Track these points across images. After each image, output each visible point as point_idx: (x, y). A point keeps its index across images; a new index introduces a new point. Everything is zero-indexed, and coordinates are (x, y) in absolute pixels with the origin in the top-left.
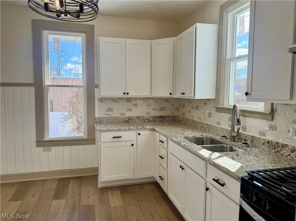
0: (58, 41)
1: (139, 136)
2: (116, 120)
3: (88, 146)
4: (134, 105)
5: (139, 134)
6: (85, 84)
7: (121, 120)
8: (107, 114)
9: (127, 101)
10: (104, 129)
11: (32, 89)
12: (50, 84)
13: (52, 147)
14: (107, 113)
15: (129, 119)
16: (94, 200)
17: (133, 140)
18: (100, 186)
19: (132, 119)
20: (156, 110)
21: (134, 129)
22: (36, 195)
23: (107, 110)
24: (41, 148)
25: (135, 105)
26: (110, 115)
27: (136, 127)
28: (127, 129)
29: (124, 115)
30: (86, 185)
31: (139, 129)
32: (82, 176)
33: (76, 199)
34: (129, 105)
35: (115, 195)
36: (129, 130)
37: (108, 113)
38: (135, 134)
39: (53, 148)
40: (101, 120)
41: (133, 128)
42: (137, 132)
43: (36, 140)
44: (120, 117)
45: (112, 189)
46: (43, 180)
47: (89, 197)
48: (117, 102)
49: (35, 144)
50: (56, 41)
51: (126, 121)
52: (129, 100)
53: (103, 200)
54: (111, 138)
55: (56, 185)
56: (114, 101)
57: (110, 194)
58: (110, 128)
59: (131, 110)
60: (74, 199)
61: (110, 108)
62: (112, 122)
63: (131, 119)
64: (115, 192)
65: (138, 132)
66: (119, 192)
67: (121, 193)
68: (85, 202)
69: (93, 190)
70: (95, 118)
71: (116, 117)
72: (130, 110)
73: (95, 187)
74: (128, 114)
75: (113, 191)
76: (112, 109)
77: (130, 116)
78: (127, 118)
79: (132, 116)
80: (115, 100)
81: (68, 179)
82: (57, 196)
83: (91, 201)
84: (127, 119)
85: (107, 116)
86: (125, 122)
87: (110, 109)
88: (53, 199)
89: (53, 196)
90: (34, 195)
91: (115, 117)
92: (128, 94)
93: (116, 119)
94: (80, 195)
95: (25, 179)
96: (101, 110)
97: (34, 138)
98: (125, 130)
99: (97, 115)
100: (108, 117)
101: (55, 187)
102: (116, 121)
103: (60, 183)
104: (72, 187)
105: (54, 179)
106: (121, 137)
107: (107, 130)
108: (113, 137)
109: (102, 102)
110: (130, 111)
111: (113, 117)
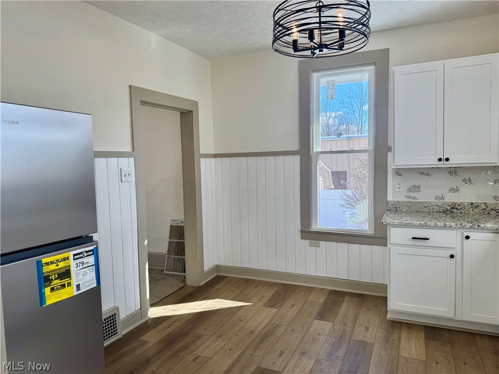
0: (333, 85)
1: (466, 241)
2: (426, 207)
3: (374, 247)
4: (464, 180)
5: (467, 237)
6: (372, 148)
7: (437, 208)
8: (409, 197)
9: (450, 172)
10: (397, 222)
11: (297, 158)
12: (320, 151)
13: (321, 242)
14: (409, 194)
15: (453, 208)
16: (374, 336)
17: (454, 248)
18: (389, 316)
19: (460, 207)
21: (455, 226)
22: (295, 306)
23: (409, 190)
24: (307, 241)
25: (467, 181)
26: (414, 198)
27: (461, 224)
28: (440, 225)
29: (443, 199)
30: (368, 310)
31: (467, 228)
32: (365, 295)
33: (347, 327)
34: (455, 181)
35: (414, 338)
36: (445, 227)
37: (412, 194)
38: (459, 237)
39: (323, 244)
40: (397, 206)
41: (453, 224)
42: (463, 233)
43: (300, 229)
44: (434, 202)
45: (410, 327)
46: (308, 288)
47: (367, 329)
48: (428, 174)
49: (299, 235)
50: (330, 85)
51: (447, 210)
52: (453, 171)
53: (390, 341)
54: (410, 240)
55: (325, 298)
56: (422, 173)
57: (404, 334)
58: (408, 222)
59: (457, 190)
60: (345, 325)
61: (414, 187)
62: (417, 211)
63: (457, 206)
64: (415, 334)
65: (466, 234)
66: (422, 335)
67: (425, 339)
68: (359, 334)
69: (378, 320)
70: (388, 203)
71: (426, 202)
72: (455, 190)
73: (381, 316)
74: (451, 198)
75: (412, 331)
76: (419, 187)
77: (454, 201)
78: (449, 206)
79: (458, 201)
80: (424, 172)
81: (343, 294)
82: (322, 316)
83: (369, 337)
84: (449, 208)
85: (410, 200)
86: (444, 212)
87: (416, 188)
88: (315, 319)
89: (316, 313)
90: (293, 306)
91: (423, 203)
92: (447, 160)
93: (426, 205)
94: (354, 323)
95: (287, 281)
96: (397, 190)
97: (298, 227)
98: (436, 227)
99: (390, 198)
100: (410, 202)
101: (322, 300)
102: (425, 210)
103: (330, 297)
104: (346, 308)
105: (323, 289)
106: (428, 239)
107: (401, 225)
108: (413, 238)
109: (400, 175)
110: (456, 193)
111: (420, 202)
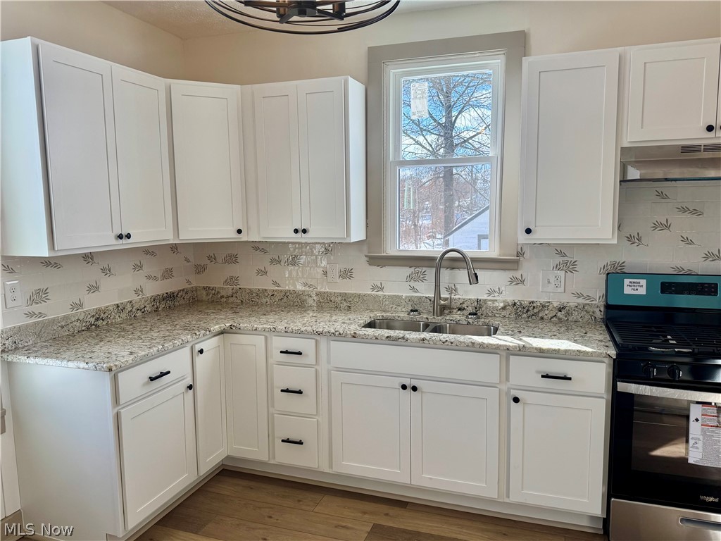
4: (103, 270)
5: (202, 351)
8: (32, 315)
9: (85, 258)
14: (30, 309)
15: (97, 319)
20: (155, 279)
23: (31, 300)
25: (106, 271)
26: (40, 314)
29: (81, 306)
37: (35, 308)
40: (16, 337)
44: (73, 316)
48: (56, 265)
51: (91, 325)
52: (89, 256)
54: (145, 384)
56: (48, 264)
59: (97, 288)
61: (38, 292)
62: (51, 339)
63: (102, 315)
71: (61, 318)
72: (94, 288)
74: (93, 303)
76: (46, 292)
77: (98, 307)
78: (93, 316)
79: (103, 305)
80: (50, 261)
84: (93, 320)
85: (34, 320)
86: (88, 329)
87: (40, 295)
91: (57, 320)
93: (63, 324)
109: (12, 271)
110: (97, 293)
111: (52, 320)
